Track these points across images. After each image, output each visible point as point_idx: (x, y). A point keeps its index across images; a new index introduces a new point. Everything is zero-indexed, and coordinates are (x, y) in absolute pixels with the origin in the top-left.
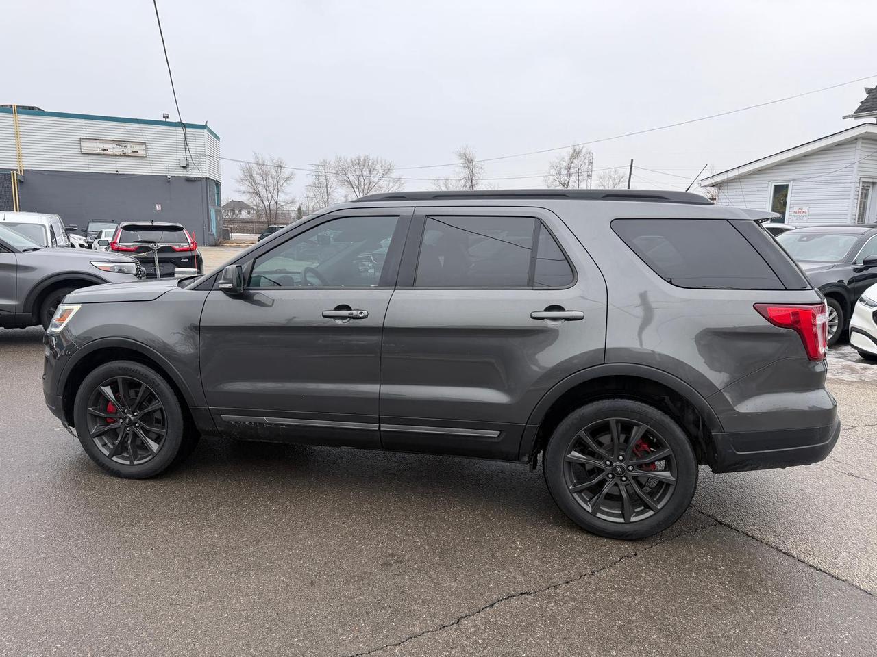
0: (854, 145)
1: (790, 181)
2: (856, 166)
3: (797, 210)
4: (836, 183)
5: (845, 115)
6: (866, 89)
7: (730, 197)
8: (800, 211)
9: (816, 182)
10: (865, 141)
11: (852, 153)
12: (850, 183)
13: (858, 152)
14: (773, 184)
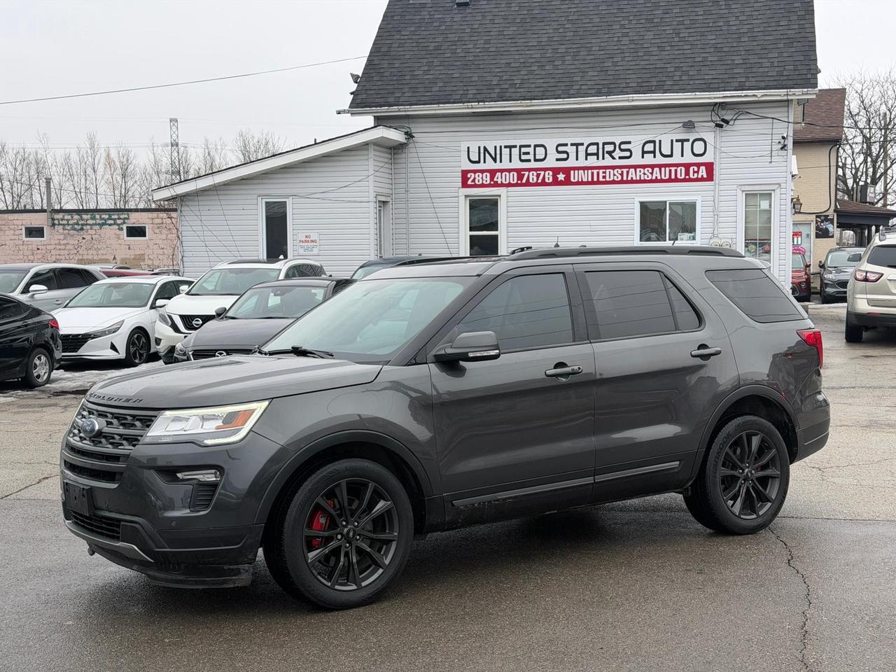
0: (366, 153)
1: (288, 196)
2: (371, 178)
3: (304, 239)
4: (350, 202)
5: (339, 109)
6: (352, 75)
7: (203, 218)
8: (308, 239)
9: (323, 199)
10: (378, 148)
11: (364, 162)
12: (368, 202)
13: (371, 162)
14: (264, 201)
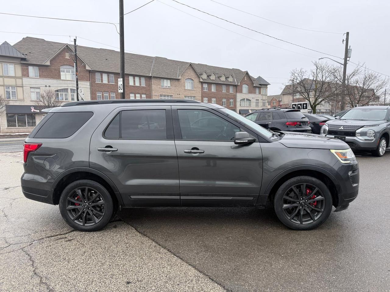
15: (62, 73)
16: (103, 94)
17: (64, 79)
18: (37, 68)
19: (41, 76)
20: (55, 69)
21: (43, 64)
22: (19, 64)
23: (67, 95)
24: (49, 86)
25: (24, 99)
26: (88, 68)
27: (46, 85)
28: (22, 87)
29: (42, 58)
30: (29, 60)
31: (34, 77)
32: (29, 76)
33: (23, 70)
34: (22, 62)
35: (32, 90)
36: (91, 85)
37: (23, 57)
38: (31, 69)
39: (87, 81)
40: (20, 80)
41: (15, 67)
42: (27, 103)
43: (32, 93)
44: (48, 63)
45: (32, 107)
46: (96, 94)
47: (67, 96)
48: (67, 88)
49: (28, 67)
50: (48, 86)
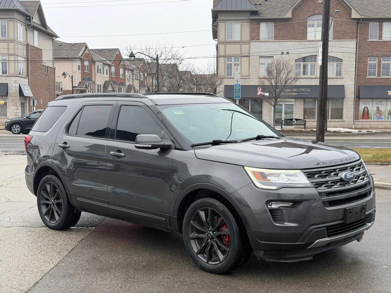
15: (309, 29)
16: (379, 62)
17: (313, 39)
18: (271, 25)
19: (278, 37)
20: (299, 24)
21: (281, 17)
22: (249, 21)
23: (314, 65)
24: (288, 53)
25: (249, 76)
26: (355, 15)
27: (282, 51)
28: (249, 56)
29: (283, 6)
30: (263, 13)
31: (267, 40)
32: (259, 40)
33: (252, 30)
34: (251, 18)
35: (263, 60)
36: (359, 47)
37: (254, 9)
38: (263, 26)
39: (350, 39)
40: (247, 46)
41: (241, 26)
42: (254, 82)
43: (261, 66)
44: (289, 15)
45: (259, 89)
46: (367, 62)
47: (314, 69)
48: (315, 54)
49: (259, 25)
50: (285, 52)
